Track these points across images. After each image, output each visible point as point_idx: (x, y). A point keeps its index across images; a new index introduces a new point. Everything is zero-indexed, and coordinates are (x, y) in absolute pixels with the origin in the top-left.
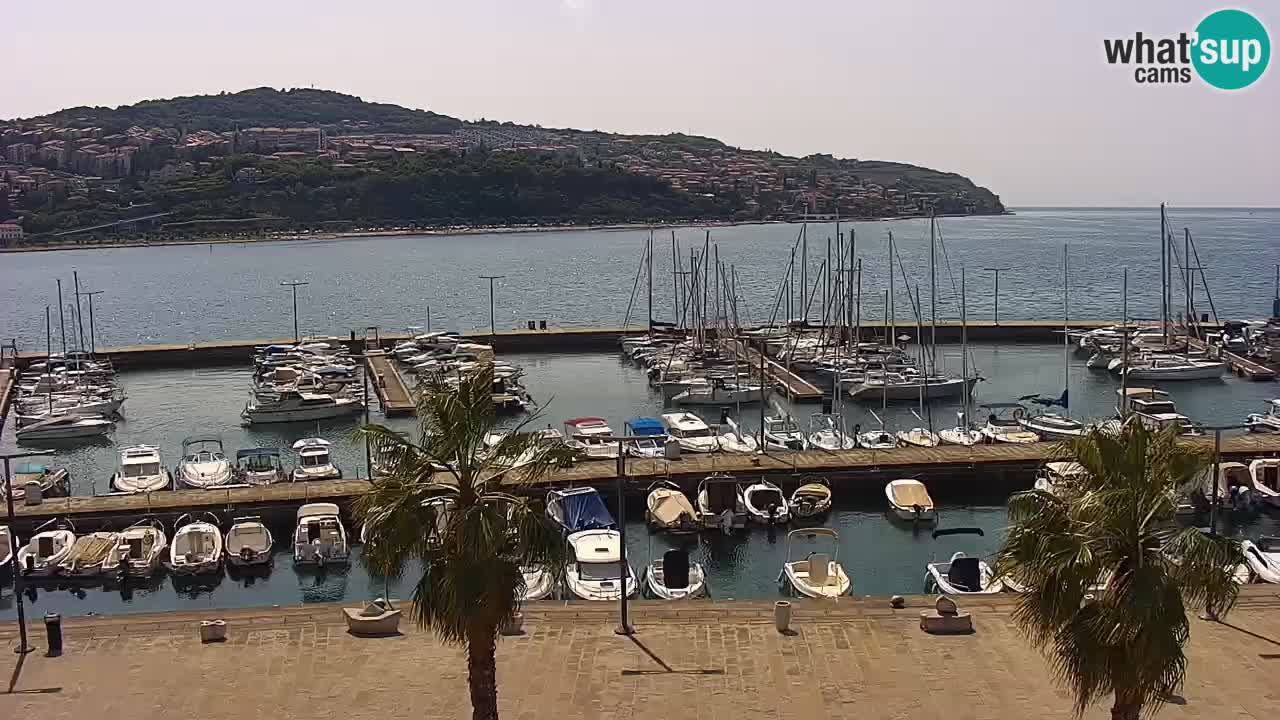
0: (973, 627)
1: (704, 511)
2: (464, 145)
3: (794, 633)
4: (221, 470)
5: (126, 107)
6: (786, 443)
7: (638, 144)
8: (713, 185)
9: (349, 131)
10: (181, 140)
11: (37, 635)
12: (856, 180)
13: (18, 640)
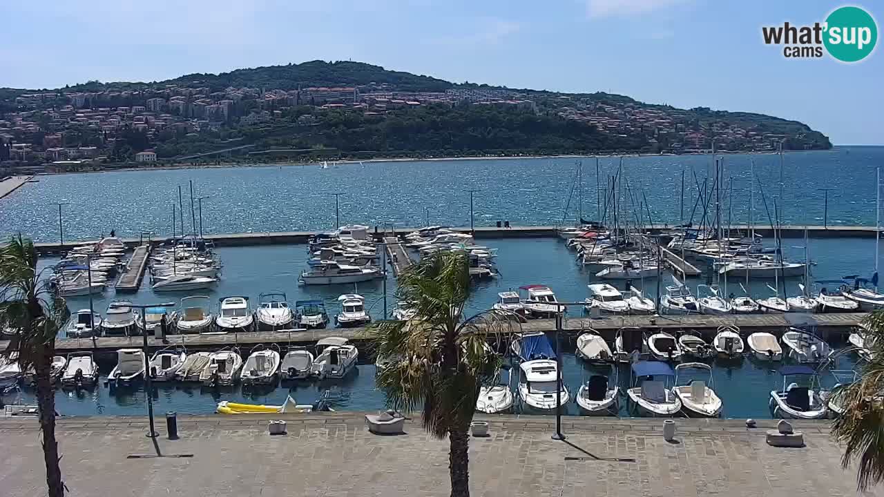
0: (804, 443)
1: (619, 351)
2: (453, 100)
3: (676, 442)
4: (285, 315)
5: (225, 74)
6: (685, 305)
7: (575, 100)
8: (626, 128)
9: (375, 90)
10: (261, 96)
11: (161, 426)
12: (726, 126)
13: (149, 428)
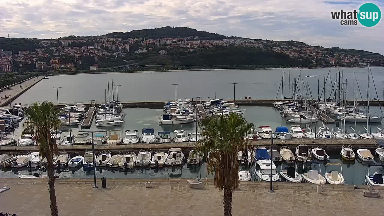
0: (380, 196)
1: (298, 156)
2: (227, 44)
4: (153, 138)
5: (128, 33)
6: (325, 135)
7: (279, 44)
8: (302, 56)
9: (192, 39)
10: (143, 42)
11: (99, 183)
12: (347, 55)
13: (94, 184)
